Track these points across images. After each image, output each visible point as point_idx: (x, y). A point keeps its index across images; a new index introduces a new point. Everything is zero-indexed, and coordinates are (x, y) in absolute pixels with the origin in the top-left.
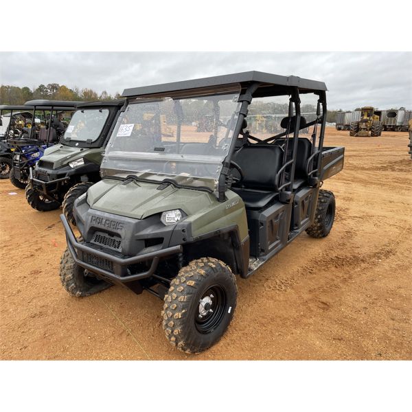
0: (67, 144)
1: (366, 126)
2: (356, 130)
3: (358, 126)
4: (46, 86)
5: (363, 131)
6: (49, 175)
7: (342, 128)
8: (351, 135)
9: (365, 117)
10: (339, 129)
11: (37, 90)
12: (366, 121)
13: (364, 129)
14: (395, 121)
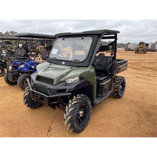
0: (54, 62)
1: (142, 49)
2: (137, 51)
3: (138, 49)
4: (9, 32)
5: (140, 51)
6: (49, 89)
7: (127, 50)
8: (135, 53)
9: (141, 46)
10: (126, 50)
11: (5, 33)
12: (142, 47)
13: (141, 50)
14: (148, 47)
